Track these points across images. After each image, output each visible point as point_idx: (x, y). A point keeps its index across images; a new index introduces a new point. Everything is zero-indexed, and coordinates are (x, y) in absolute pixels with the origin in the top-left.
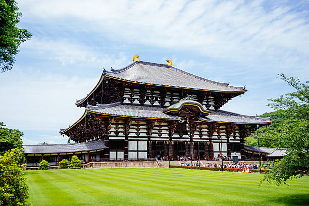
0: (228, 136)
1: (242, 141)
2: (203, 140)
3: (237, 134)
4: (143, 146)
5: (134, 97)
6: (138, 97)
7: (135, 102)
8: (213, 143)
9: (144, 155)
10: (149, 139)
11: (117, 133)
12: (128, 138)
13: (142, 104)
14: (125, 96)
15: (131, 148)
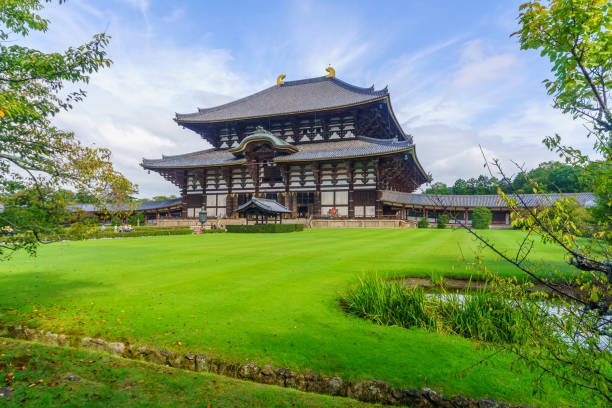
2: (305, 189)
3: (371, 176)
8: (323, 193)
11: (194, 187)
12: (207, 192)
14: (223, 139)
15: (209, 204)
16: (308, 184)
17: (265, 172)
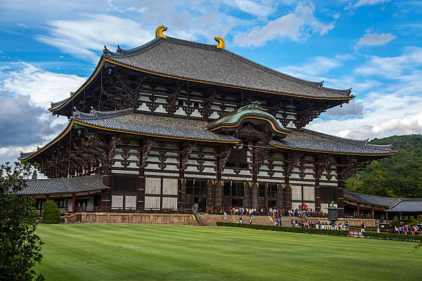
1: (342, 185)
2: (274, 181)
3: (333, 173)
4: (171, 186)
5: (158, 101)
6: (164, 101)
7: (158, 110)
8: (292, 187)
9: (171, 203)
10: (182, 176)
11: (125, 163)
12: (146, 173)
13: (171, 113)
14: (142, 99)
15: (148, 190)
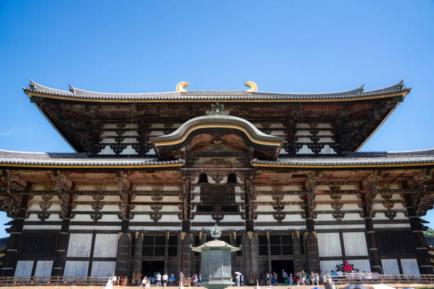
0: (366, 212)
1: (417, 224)
2: (285, 228)
3: (398, 206)
9: (106, 269)
15: (72, 252)
16: (288, 218)
17: (202, 194)
